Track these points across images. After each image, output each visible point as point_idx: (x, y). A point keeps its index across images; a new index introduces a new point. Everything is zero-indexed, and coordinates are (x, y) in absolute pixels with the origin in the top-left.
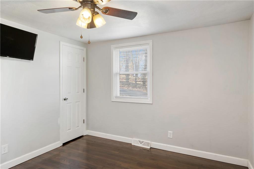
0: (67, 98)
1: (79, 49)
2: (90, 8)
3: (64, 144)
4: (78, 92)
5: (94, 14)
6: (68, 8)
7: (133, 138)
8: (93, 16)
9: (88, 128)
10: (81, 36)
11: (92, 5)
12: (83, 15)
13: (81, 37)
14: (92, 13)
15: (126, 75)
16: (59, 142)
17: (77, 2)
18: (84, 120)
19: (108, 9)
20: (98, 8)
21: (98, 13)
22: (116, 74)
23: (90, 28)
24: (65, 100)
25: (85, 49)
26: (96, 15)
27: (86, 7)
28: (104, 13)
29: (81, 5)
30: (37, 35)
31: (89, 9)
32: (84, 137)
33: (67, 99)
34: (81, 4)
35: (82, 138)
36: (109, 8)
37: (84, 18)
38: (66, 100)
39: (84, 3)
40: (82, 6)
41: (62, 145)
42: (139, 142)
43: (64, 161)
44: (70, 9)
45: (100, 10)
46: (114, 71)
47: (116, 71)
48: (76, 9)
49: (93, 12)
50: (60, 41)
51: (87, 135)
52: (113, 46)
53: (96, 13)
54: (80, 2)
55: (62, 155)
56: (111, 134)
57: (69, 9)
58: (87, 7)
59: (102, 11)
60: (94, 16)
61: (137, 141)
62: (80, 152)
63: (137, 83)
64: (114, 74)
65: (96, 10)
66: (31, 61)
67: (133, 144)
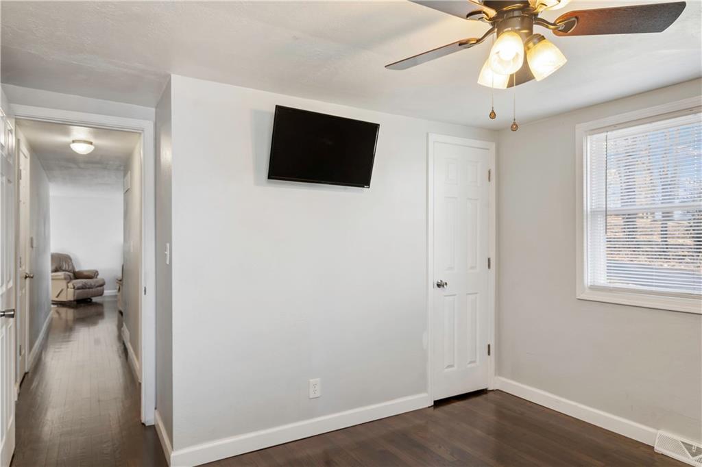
0: (444, 281)
1: (478, 148)
2: (517, 28)
3: (438, 403)
4: (472, 268)
5: (531, 45)
6: (458, 44)
7: (658, 429)
8: (527, 49)
9: (499, 371)
10: (493, 112)
11: (523, 18)
12: (498, 53)
13: (493, 115)
14: (523, 40)
15: (624, 215)
16: (424, 395)
17: (483, 21)
18: (489, 346)
19: (574, 19)
20: (543, 22)
21: (543, 36)
22: (594, 213)
23: (516, 85)
24: (439, 286)
25: (493, 146)
26: (535, 44)
27: (506, 29)
28: (560, 33)
29: (491, 27)
30: (379, 125)
31: (516, 31)
32: (490, 395)
33: (446, 284)
34: (492, 24)
35: (485, 396)
36: (577, 15)
37: (501, 61)
38: (442, 287)
39: (500, 20)
40: (496, 30)
41: (433, 404)
42: (686, 450)
43: (440, 447)
44: (462, 44)
45: (547, 27)
46: (585, 205)
47: (591, 205)
48: (478, 41)
49: (526, 40)
50: (427, 134)
51: (497, 390)
52: (580, 128)
53: (535, 40)
54: (490, 19)
55: (433, 431)
56: (577, 401)
57: (460, 45)
58: (510, 29)
59: (554, 30)
60: (529, 49)
61: (677, 441)
62: (478, 432)
63: (671, 241)
64: (585, 213)
65: (537, 29)
66: (365, 190)
67: (659, 449)
